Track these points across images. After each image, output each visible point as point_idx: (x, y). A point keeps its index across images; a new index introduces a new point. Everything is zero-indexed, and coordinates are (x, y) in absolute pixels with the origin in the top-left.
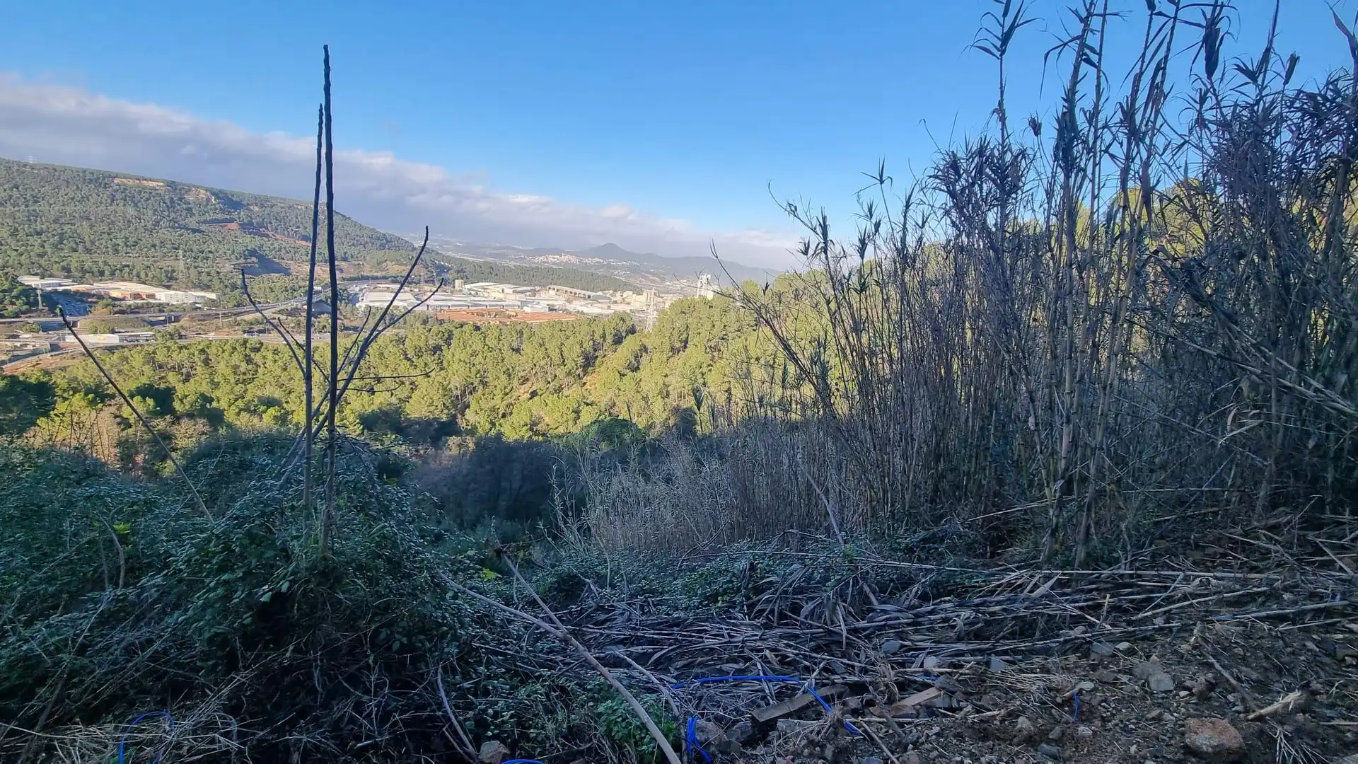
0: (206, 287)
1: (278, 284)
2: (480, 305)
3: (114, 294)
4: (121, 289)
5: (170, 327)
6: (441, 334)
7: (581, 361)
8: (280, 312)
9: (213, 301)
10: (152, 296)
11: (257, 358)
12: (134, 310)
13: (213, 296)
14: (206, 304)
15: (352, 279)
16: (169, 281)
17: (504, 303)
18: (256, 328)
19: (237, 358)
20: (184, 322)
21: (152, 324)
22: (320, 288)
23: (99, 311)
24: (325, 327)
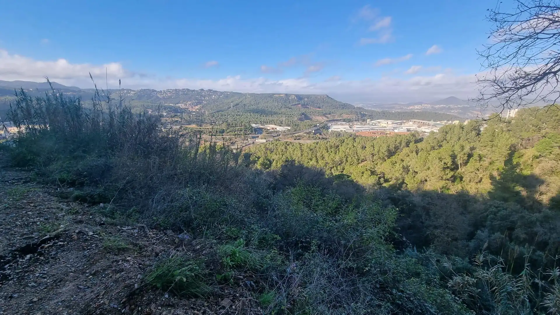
0: (289, 126)
1: (307, 124)
2: (374, 129)
3: (268, 128)
4: (270, 127)
5: (277, 138)
6: (340, 141)
7: (386, 153)
8: (305, 133)
9: (289, 129)
10: (276, 129)
11: (288, 147)
12: (271, 133)
13: (289, 128)
14: (287, 131)
15: (330, 121)
16: (281, 124)
17: (385, 128)
18: (297, 138)
19: (283, 148)
20: (281, 136)
21: (274, 137)
22: (319, 125)
23: (264, 133)
24: (317, 138)
